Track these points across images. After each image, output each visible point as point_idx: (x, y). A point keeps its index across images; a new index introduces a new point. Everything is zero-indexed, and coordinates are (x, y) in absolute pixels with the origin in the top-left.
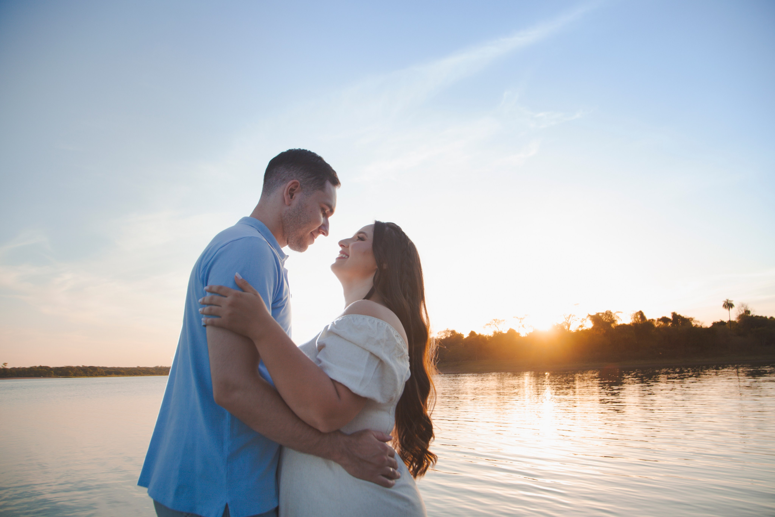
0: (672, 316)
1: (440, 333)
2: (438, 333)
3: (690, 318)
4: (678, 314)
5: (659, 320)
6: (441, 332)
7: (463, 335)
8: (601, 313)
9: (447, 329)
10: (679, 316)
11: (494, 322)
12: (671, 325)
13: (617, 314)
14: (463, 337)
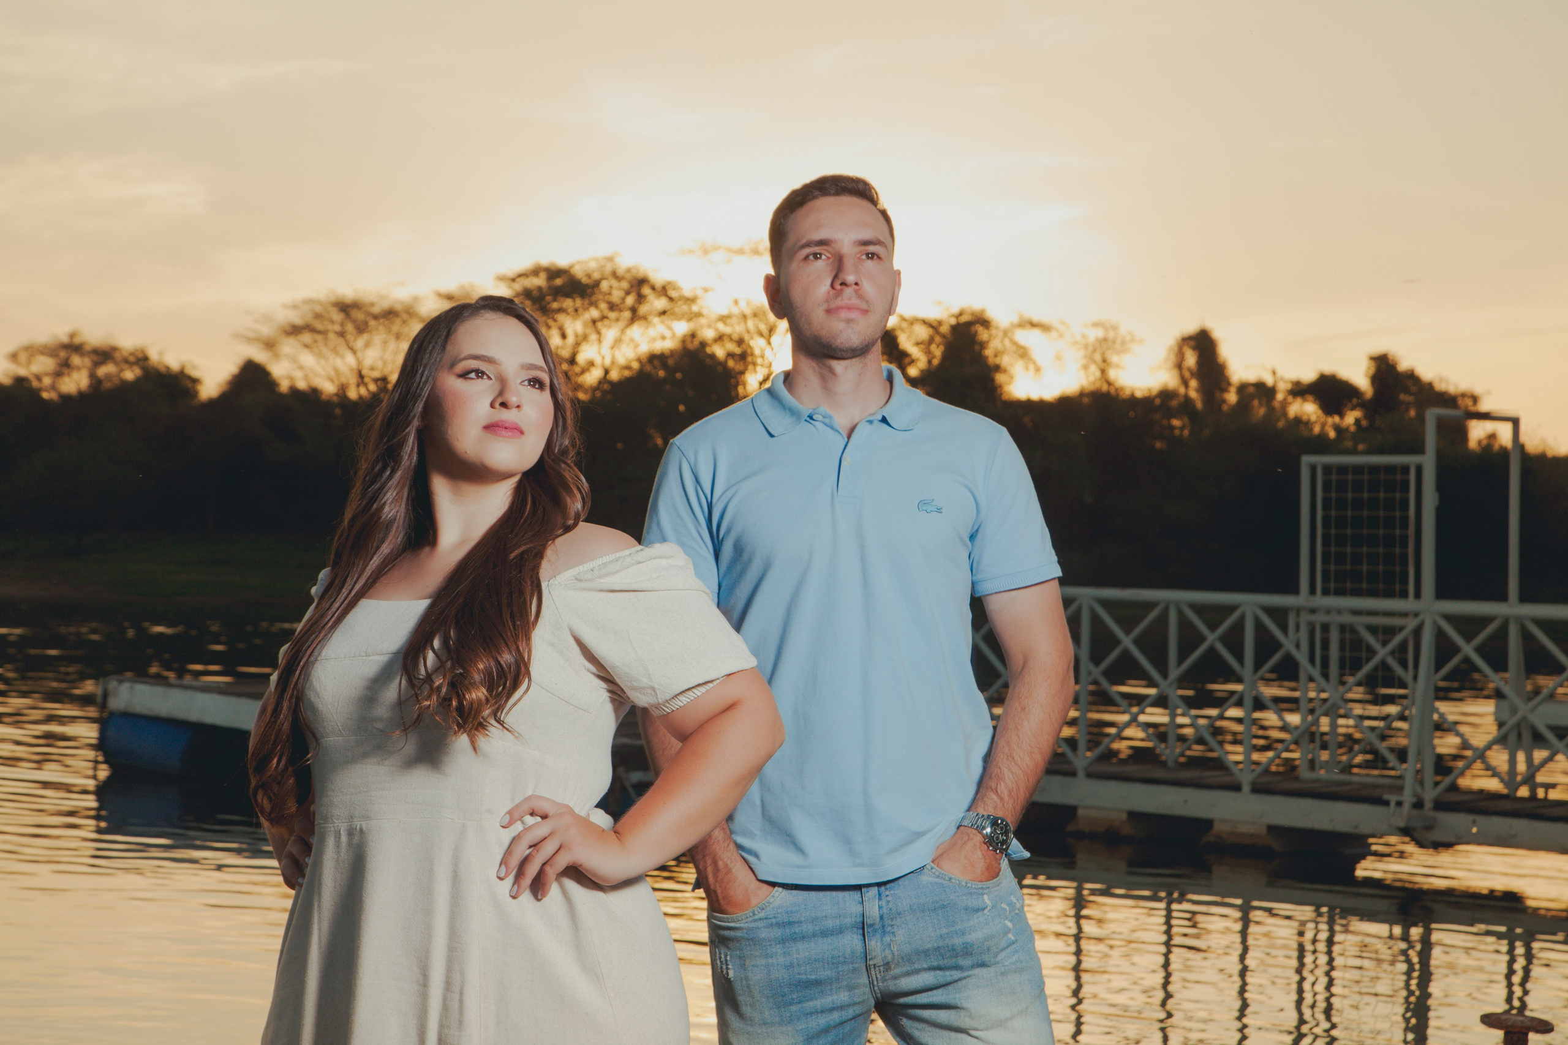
0: (1372, 371)
1: (23, 357)
2: (14, 357)
3: (1464, 395)
4: (1403, 365)
5: (1299, 390)
6: (32, 351)
7: (195, 381)
8: (924, 322)
9: (72, 336)
10: (1411, 377)
11: (338, 316)
12: (1357, 422)
13: (1023, 337)
14: (195, 394)
